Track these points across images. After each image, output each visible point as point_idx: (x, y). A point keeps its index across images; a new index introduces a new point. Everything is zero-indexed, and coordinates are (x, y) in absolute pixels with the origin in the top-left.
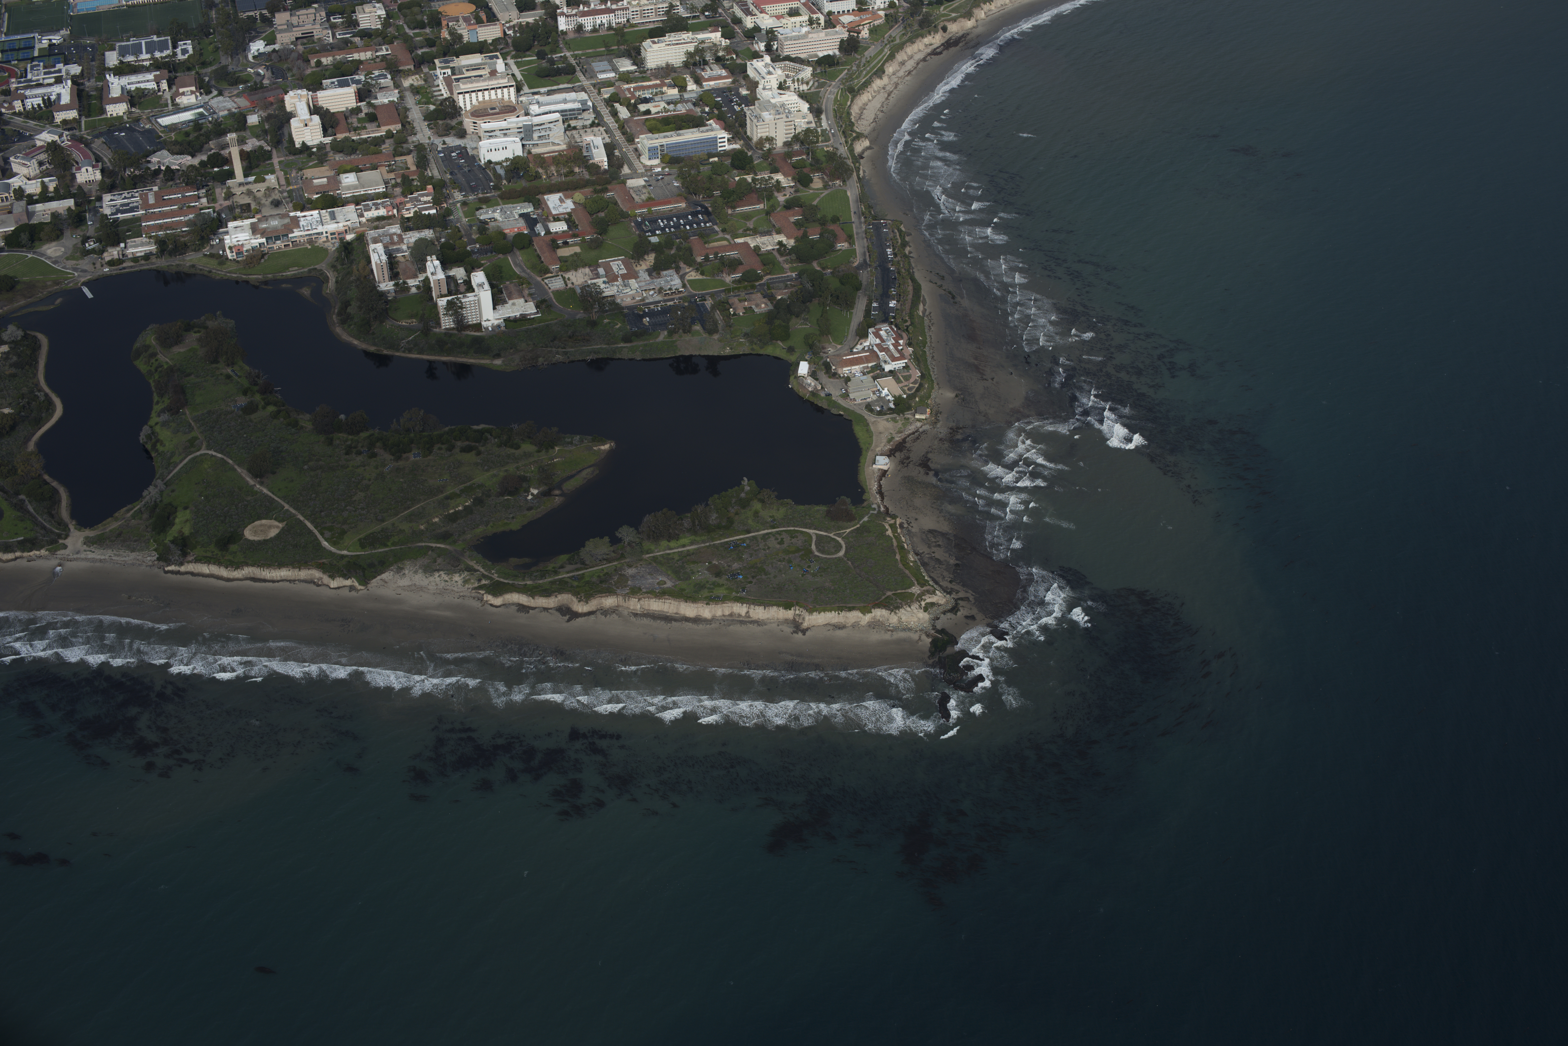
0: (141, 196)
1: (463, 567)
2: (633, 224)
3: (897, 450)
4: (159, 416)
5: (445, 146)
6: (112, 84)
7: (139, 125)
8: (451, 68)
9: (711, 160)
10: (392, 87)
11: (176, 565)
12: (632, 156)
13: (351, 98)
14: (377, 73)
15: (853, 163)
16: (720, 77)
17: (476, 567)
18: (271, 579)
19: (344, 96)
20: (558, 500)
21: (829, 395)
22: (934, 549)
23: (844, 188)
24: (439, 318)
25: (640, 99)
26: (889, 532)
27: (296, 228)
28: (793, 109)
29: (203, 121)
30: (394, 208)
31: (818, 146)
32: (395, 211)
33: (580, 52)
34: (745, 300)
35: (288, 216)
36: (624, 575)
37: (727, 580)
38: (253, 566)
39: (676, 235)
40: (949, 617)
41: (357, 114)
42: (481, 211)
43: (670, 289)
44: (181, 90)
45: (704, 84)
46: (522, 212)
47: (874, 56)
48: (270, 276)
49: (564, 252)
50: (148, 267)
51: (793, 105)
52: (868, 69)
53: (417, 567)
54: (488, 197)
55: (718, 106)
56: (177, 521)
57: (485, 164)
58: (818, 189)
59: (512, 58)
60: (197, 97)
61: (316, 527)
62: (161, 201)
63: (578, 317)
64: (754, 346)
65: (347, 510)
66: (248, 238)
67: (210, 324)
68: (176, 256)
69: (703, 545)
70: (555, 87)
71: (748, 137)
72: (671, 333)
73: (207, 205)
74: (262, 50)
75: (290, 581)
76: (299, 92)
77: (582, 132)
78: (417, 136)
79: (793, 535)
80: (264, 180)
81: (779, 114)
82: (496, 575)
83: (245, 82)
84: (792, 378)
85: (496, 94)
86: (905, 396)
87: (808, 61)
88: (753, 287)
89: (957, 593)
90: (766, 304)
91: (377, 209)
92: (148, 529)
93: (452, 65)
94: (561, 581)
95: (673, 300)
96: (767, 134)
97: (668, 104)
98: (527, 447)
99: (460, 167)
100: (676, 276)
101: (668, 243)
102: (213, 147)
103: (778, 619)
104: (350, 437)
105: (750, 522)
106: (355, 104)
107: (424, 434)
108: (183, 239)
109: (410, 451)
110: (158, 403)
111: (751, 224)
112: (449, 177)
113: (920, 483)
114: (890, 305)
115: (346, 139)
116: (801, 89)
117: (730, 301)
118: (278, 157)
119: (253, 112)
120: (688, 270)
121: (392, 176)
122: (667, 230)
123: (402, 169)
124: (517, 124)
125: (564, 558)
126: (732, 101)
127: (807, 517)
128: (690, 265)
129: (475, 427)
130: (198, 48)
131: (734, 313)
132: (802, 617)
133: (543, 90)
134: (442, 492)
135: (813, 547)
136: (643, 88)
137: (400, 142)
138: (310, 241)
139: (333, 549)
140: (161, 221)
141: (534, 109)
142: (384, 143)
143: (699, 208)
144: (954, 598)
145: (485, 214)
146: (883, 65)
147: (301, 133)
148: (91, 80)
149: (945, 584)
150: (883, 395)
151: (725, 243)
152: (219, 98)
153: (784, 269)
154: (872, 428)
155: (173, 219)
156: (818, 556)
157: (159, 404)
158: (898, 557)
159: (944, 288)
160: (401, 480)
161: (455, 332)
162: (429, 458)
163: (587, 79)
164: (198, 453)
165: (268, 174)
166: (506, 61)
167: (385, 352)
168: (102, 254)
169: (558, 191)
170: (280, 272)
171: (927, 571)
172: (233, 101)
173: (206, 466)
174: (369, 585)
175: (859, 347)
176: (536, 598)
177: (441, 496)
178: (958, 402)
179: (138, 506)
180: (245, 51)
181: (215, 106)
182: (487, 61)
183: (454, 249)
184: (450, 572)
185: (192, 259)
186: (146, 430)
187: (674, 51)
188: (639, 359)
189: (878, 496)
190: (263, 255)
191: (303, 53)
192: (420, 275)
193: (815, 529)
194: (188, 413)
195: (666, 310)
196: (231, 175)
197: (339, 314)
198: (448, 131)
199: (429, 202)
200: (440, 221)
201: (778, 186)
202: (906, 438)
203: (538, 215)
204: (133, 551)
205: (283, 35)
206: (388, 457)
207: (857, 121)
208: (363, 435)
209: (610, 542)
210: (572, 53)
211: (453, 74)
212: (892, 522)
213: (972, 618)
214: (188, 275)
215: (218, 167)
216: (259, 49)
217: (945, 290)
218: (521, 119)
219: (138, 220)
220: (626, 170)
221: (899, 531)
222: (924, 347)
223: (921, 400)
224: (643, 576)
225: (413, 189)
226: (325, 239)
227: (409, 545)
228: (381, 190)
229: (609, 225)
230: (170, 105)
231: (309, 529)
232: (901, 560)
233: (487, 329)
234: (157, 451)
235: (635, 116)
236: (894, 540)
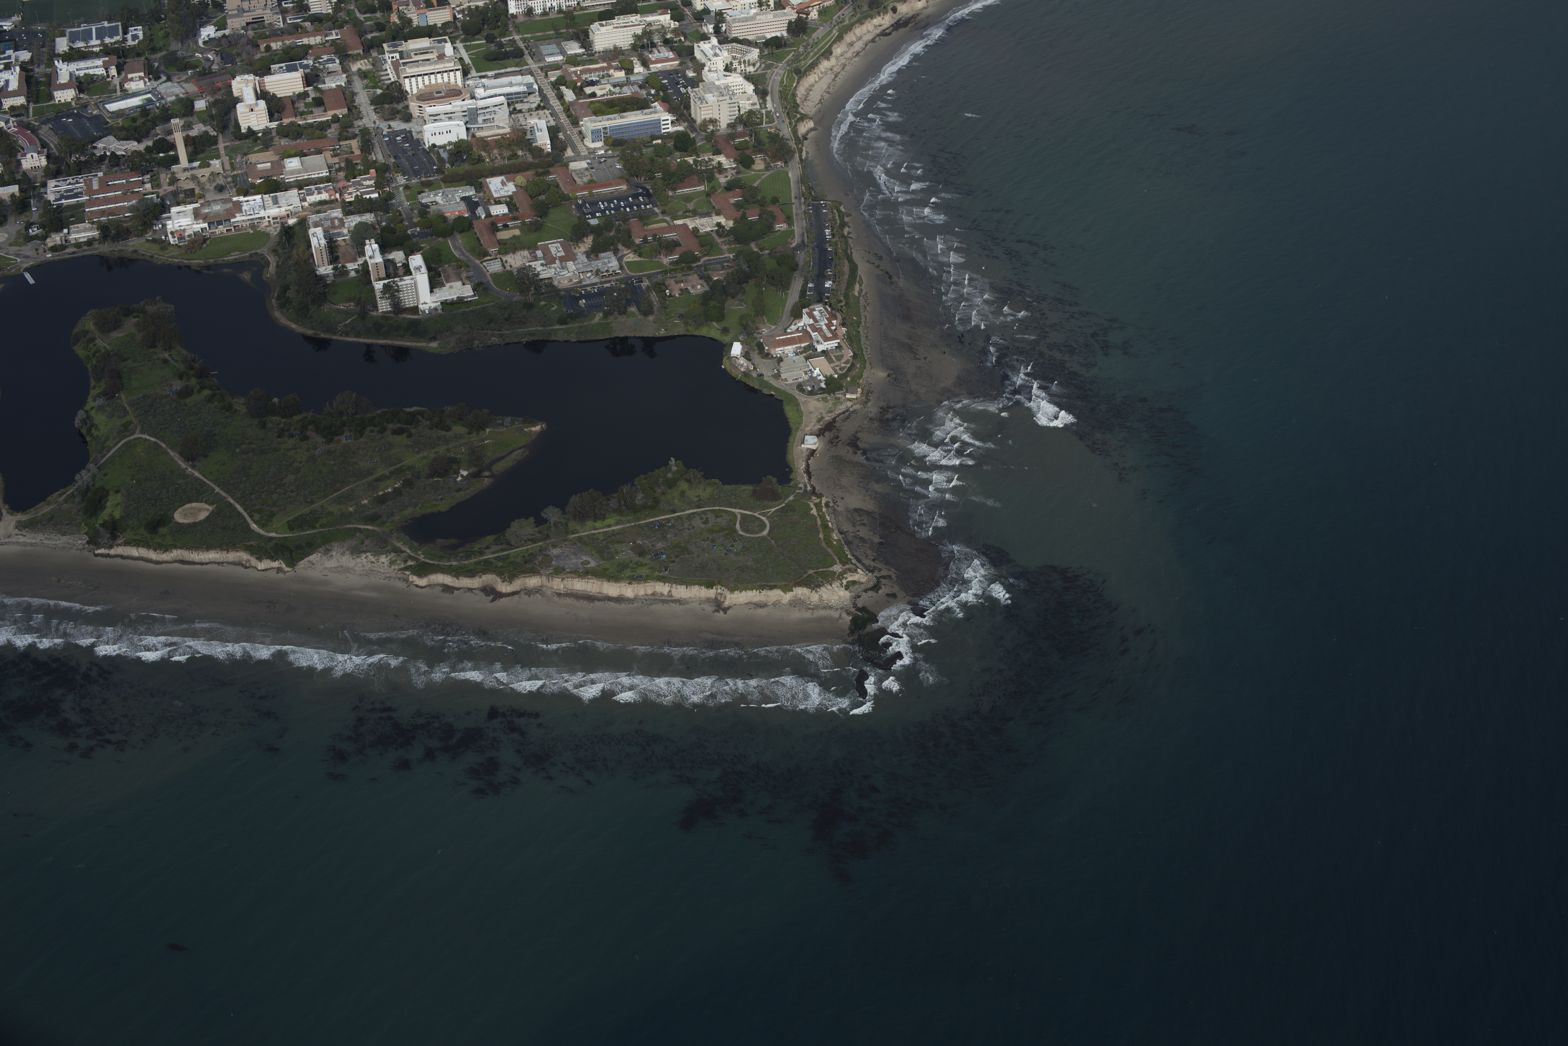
0: (85, 181)
1: (390, 548)
2: (574, 207)
3: (827, 430)
4: (95, 400)
5: (391, 130)
6: (61, 70)
7: (87, 111)
8: (399, 52)
9: (655, 142)
10: (341, 72)
11: (106, 548)
12: (576, 138)
13: (298, 83)
14: (325, 57)
15: (796, 144)
16: (667, 60)
17: (403, 548)
18: (200, 561)
19: (292, 81)
20: (487, 482)
21: (761, 375)
22: (859, 528)
23: (786, 169)
24: (376, 302)
25: (587, 82)
26: (814, 512)
27: (239, 213)
28: (736, 91)
29: (151, 106)
30: (336, 192)
31: (761, 128)
32: (338, 195)
33: (529, 36)
34: (682, 282)
35: (231, 201)
36: (548, 555)
37: (650, 559)
38: (181, 548)
39: (615, 217)
40: (870, 595)
41: (304, 99)
42: (423, 194)
43: (607, 271)
44: (130, 76)
45: (651, 66)
46: (464, 195)
47: (822, 37)
48: (211, 260)
49: (504, 235)
50: (91, 253)
51: (737, 87)
52: (816, 50)
53: (345, 549)
54: (430, 181)
55: (663, 88)
56: (108, 504)
57: (429, 147)
58: (759, 171)
59: (461, 42)
60: (145, 83)
61: (245, 510)
62: (104, 186)
63: (515, 299)
64: (689, 328)
65: (277, 493)
66: (190, 223)
67: (149, 309)
68: (119, 242)
69: (628, 525)
70: (503, 71)
71: (693, 119)
72: (607, 315)
73: (151, 190)
74: (212, 35)
75: (218, 563)
76: (247, 76)
77: (527, 115)
78: (364, 120)
79: (717, 514)
80: (209, 165)
81: (723, 96)
82: (422, 556)
83: (194, 67)
84: (725, 359)
85: (442, 78)
86: (836, 376)
87: (756, 43)
88: (690, 269)
89: (879, 571)
90: (702, 285)
91: (319, 193)
92: (80, 513)
93: (400, 49)
94: (487, 563)
95: (610, 281)
96: (711, 116)
97: (615, 86)
98: (458, 429)
99: (404, 151)
100: (614, 258)
101: (607, 225)
102: (159, 132)
103: (700, 598)
104: (283, 420)
105: (676, 501)
106: (303, 89)
107: (357, 416)
108: (125, 225)
109: (342, 433)
110: (94, 387)
111: (691, 206)
112: (394, 160)
113: (848, 462)
114: (826, 286)
115: (292, 123)
116: (747, 70)
117: (667, 283)
118: (224, 142)
119: (200, 97)
120: (626, 252)
121: (336, 160)
122: (607, 212)
123: (346, 153)
124: (462, 107)
125: (490, 538)
126: (678, 83)
127: (733, 497)
128: (628, 247)
129: (408, 410)
130: (148, 34)
131: (670, 294)
132: (723, 596)
133: (490, 74)
134: (372, 474)
135: (738, 526)
136: (590, 71)
137: (345, 127)
138: (253, 226)
139: (261, 532)
140: (105, 207)
141: (480, 92)
142: (330, 127)
143: (641, 190)
144: (876, 576)
145: (427, 198)
146: (831, 46)
147: (247, 118)
148: (40, 66)
149: (867, 562)
150: (815, 375)
151: (664, 225)
152: (168, 83)
153: (722, 250)
154: (803, 408)
155: (117, 205)
156: (742, 535)
157: (96, 389)
158: (821, 536)
160: (332, 462)
161: (392, 315)
162: (360, 440)
163: (535, 62)
164: (132, 437)
165: (213, 160)
166: (455, 45)
167: (322, 336)
168: (45, 240)
169: (501, 174)
170: (222, 257)
171: (850, 550)
172: (181, 86)
173: (139, 450)
174: (296, 567)
175: (793, 328)
176: (460, 578)
177: (371, 478)
178: (890, 382)
179: (71, 490)
180: (195, 36)
181: (163, 91)
182: (435, 45)
183: (394, 233)
184: (376, 554)
185: (134, 244)
186: (81, 414)
187: (622, 34)
188: (574, 340)
189: (805, 475)
190: (205, 240)
191: (253, 38)
192: (360, 259)
193: (740, 509)
194: (123, 397)
195: (602, 292)
196: (176, 160)
197: (278, 298)
198: (393, 115)
199: (371, 186)
200: (382, 205)
201: (720, 168)
202: (836, 417)
203: (480, 198)
204: (64, 534)
205: (234, 20)
206: (320, 439)
207: (802, 102)
208: (296, 418)
209: (535, 522)
210: (521, 36)
211: (401, 58)
212: (818, 501)
213: (894, 596)
215: (164, 153)
216: (209, 35)
217: (882, 270)
218: (467, 102)
219: (81, 205)
220: (570, 153)
221: (824, 510)
222: (859, 327)
223: (852, 380)
224: (567, 556)
225: (357, 173)
226: (267, 224)
227: (338, 527)
228: (324, 174)
229: (549, 208)
230: (119, 91)
231: (238, 511)
232: (824, 539)
233: (424, 312)
234: (92, 435)
235: (580, 99)
236: (818, 519)
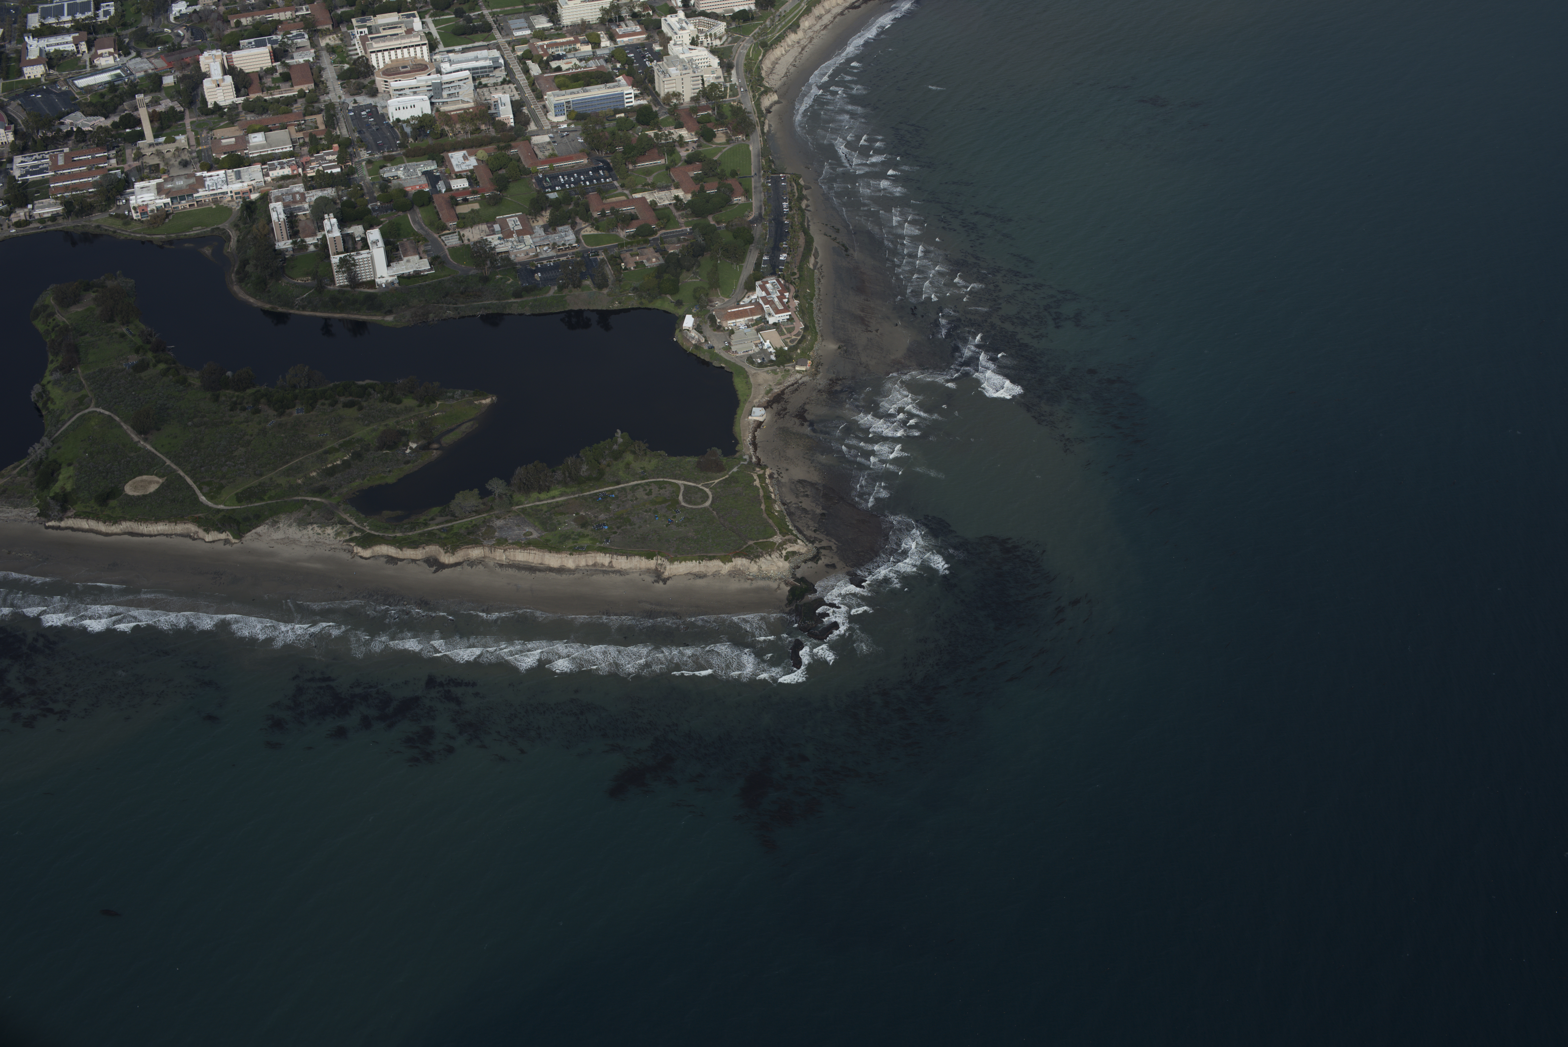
0: (51, 157)
1: (336, 520)
2: (534, 181)
3: (775, 402)
4: (51, 375)
5: (356, 105)
6: (31, 46)
7: (56, 87)
8: (368, 27)
9: (617, 116)
10: (309, 47)
11: (55, 520)
12: (539, 112)
13: (266, 58)
14: (295, 33)
15: (758, 117)
16: (634, 33)
17: (349, 520)
18: (149, 533)
19: (259, 56)
20: (435, 454)
21: (712, 347)
22: (802, 499)
23: (747, 142)
24: (333, 275)
25: (553, 56)
26: (757, 483)
27: (201, 188)
28: (700, 65)
29: (120, 82)
30: (299, 167)
31: (725, 101)
32: (300, 170)
33: (498, 10)
34: (638, 255)
35: (195, 176)
36: (492, 527)
37: (592, 530)
38: (130, 520)
39: (575, 191)
40: (809, 566)
41: (272, 74)
42: (385, 169)
43: (564, 245)
44: (99, 52)
45: (618, 40)
46: (426, 169)
47: (790, 11)
48: (173, 235)
49: (463, 209)
50: (54, 228)
51: (700, 61)
52: (783, 23)
53: (292, 521)
54: (393, 155)
55: (629, 62)
56: (61, 477)
57: (393, 122)
58: (720, 144)
59: (431, 16)
60: (115, 59)
61: (195, 483)
62: (70, 162)
63: (471, 273)
64: (643, 300)
65: (227, 465)
66: (153, 198)
67: (110, 284)
68: (82, 217)
69: (572, 497)
70: (470, 45)
71: (656, 92)
72: (561, 288)
73: (116, 166)
74: (184, 11)
75: (167, 535)
76: (214, 52)
77: (492, 89)
78: (330, 95)
79: (661, 485)
80: (174, 141)
81: (686, 69)
82: (368, 528)
83: (163, 43)
84: (677, 332)
85: (409, 53)
86: (786, 348)
87: (724, 16)
88: (646, 242)
89: (820, 542)
90: (657, 258)
91: (282, 168)
92: (33, 486)
93: (368, 24)
94: (431, 534)
95: (566, 255)
96: (674, 89)
97: (581, 60)
98: (409, 402)
99: (369, 126)
100: (571, 232)
101: (566, 198)
102: (126, 107)
103: (640, 569)
104: (237, 394)
105: (621, 473)
106: (270, 64)
107: (310, 389)
108: (88, 200)
109: (294, 407)
110: (52, 361)
111: (650, 180)
112: (357, 135)
113: (794, 434)
114: (781, 258)
115: (258, 99)
116: (714, 44)
117: (622, 256)
118: (190, 118)
119: (168, 72)
120: (584, 226)
121: (301, 135)
122: (567, 185)
123: (311, 128)
124: (427, 82)
125: (436, 510)
126: (644, 57)
127: (677, 468)
128: (586, 221)
129: (360, 383)
130: (120, 10)
131: (625, 267)
132: (663, 566)
133: (457, 48)
134: (321, 447)
135: (681, 498)
136: (557, 45)
137: (311, 101)
138: (215, 201)
139: (210, 504)
140: (69, 182)
141: (446, 67)
142: (296, 102)
143: (601, 164)
144: (816, 547)
145: (389, 172)
146: (799, 19)
147: (214, 93)
148: (12, 43)
149: (808, 533)
150: (765, 347)
151: (623, 198)
152: (137, 59)
153: (679, 223)
154: (752, 380)
155: (81, 180)
156: (684, 507)
157: (54, 362)
158: (763, 507)
159: (838, 241)
160: (283, 435)
161: (349, 289)
162: (311, 413)
163: (503, 36)
164: (87, 411)
165: (179, 135)
166: (424, 20)
167: (280, 310)
168: (10, 215)
169: (463, 149)
170: (184, 232)
171: (792, 521)
172: (150, 62)
173: (93, 423)
174: (243, 539)
175: (746, 300)
176: (404, 549)
177: (320, 451)
178: (840, 353)
179: (25, 463)
180: (167, 12)
181: (132, 67)
182: (403, 19)
183: (355, 208)
184: (323, 525)
185: (98, 220)
186: (37, 388)
187: (590, 8)
188: (528, 314)
189: (751, 447)
190: (168, 215)
191: (224, 13)
192: (319, 234)
193: (684, 480)
194: (80, 371)
195: (557, 266)
196: (141, 136)
197: (238, 273)
198: (360, 89)
199: (334, 161)
200: (344, 180)
201: (681, 141)
202: (785, 389)
203: (441, 172)
204: (16, 507)
206: (271, 412)
207: (768, 75)
208: (250, 391)
209: (479, 494)
210: (490, 11)
211: (370, 33)
212: (761, 472)
213: (833, 566)
214: (96, 236)
215: (130, 128)
216: (181, 10)
217: (838, 243)
218: (432, 76)
219: (46, 181)
220: (532, 127)
221: (768, 481)
222: (812, 300)
223: (803, 352)
224: (510, 528)
225: (320, 147)
226: (230, 199)
227: (286, 499)
228: (288, 149)
229: (509, 182)
230: (88, 67)
231: (188, 484)
232: (766, 510)
233: (380, 285)
234: (48, 409)
235: (546, 73)
236: (761, 490)
